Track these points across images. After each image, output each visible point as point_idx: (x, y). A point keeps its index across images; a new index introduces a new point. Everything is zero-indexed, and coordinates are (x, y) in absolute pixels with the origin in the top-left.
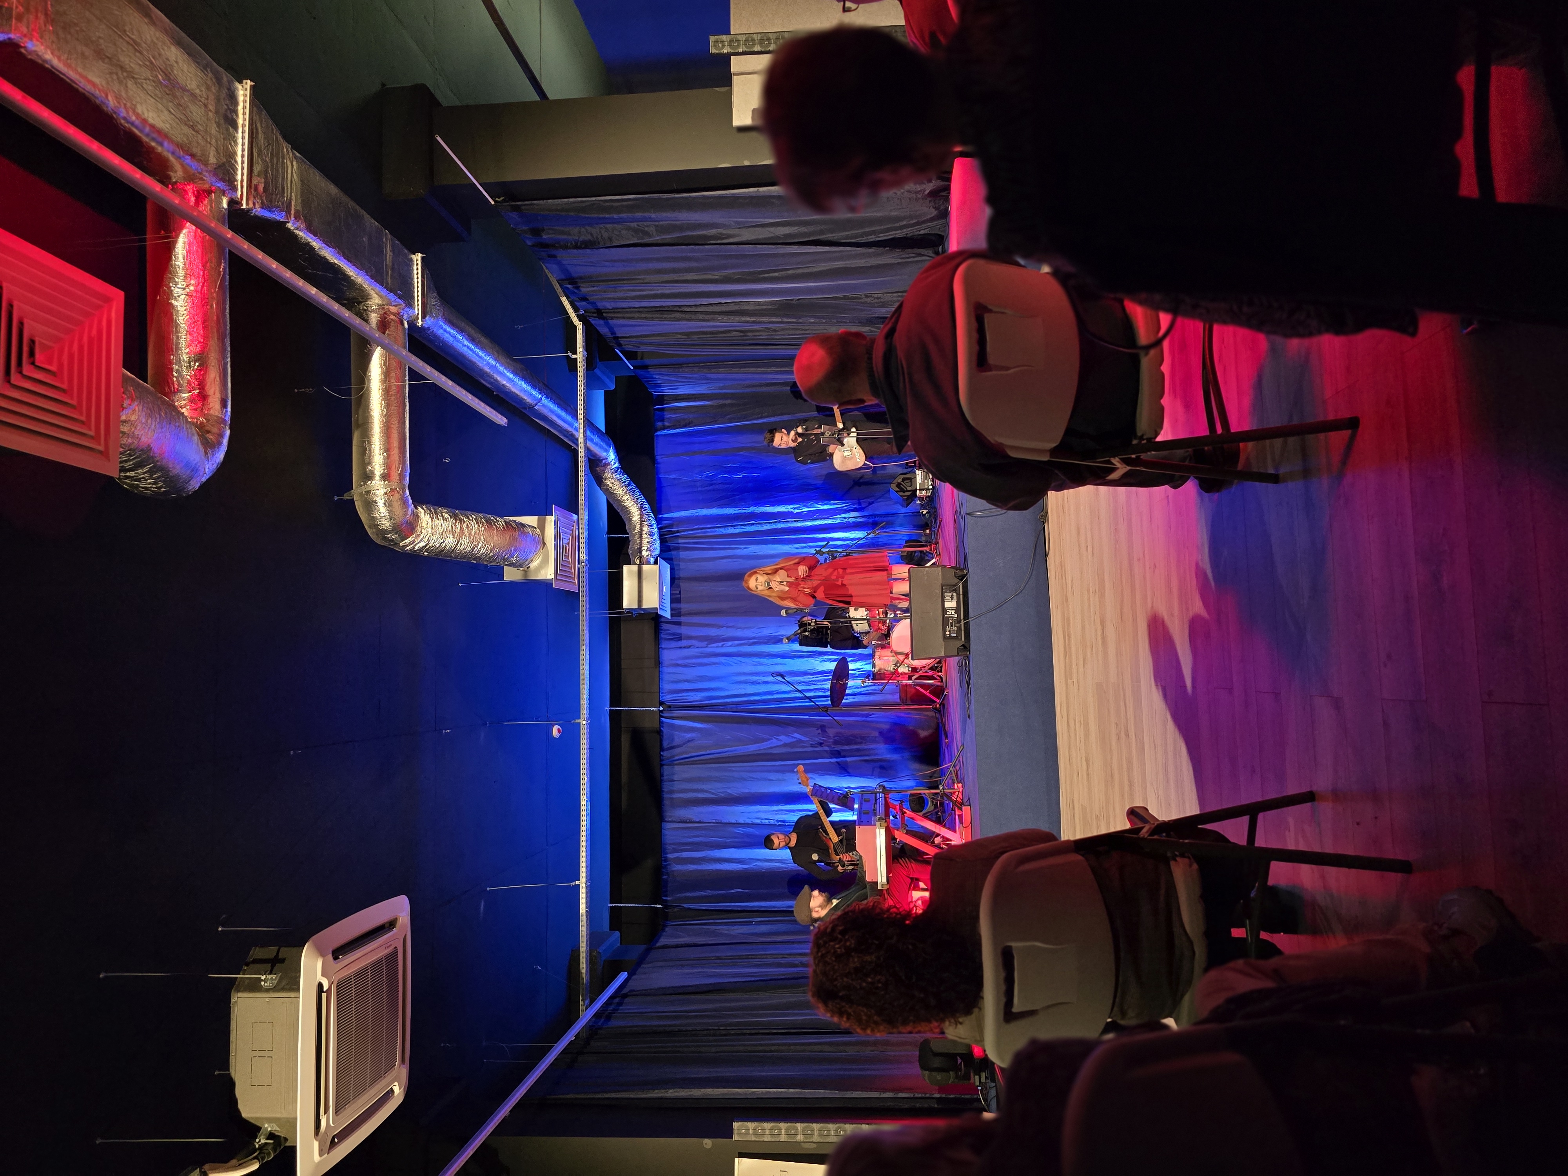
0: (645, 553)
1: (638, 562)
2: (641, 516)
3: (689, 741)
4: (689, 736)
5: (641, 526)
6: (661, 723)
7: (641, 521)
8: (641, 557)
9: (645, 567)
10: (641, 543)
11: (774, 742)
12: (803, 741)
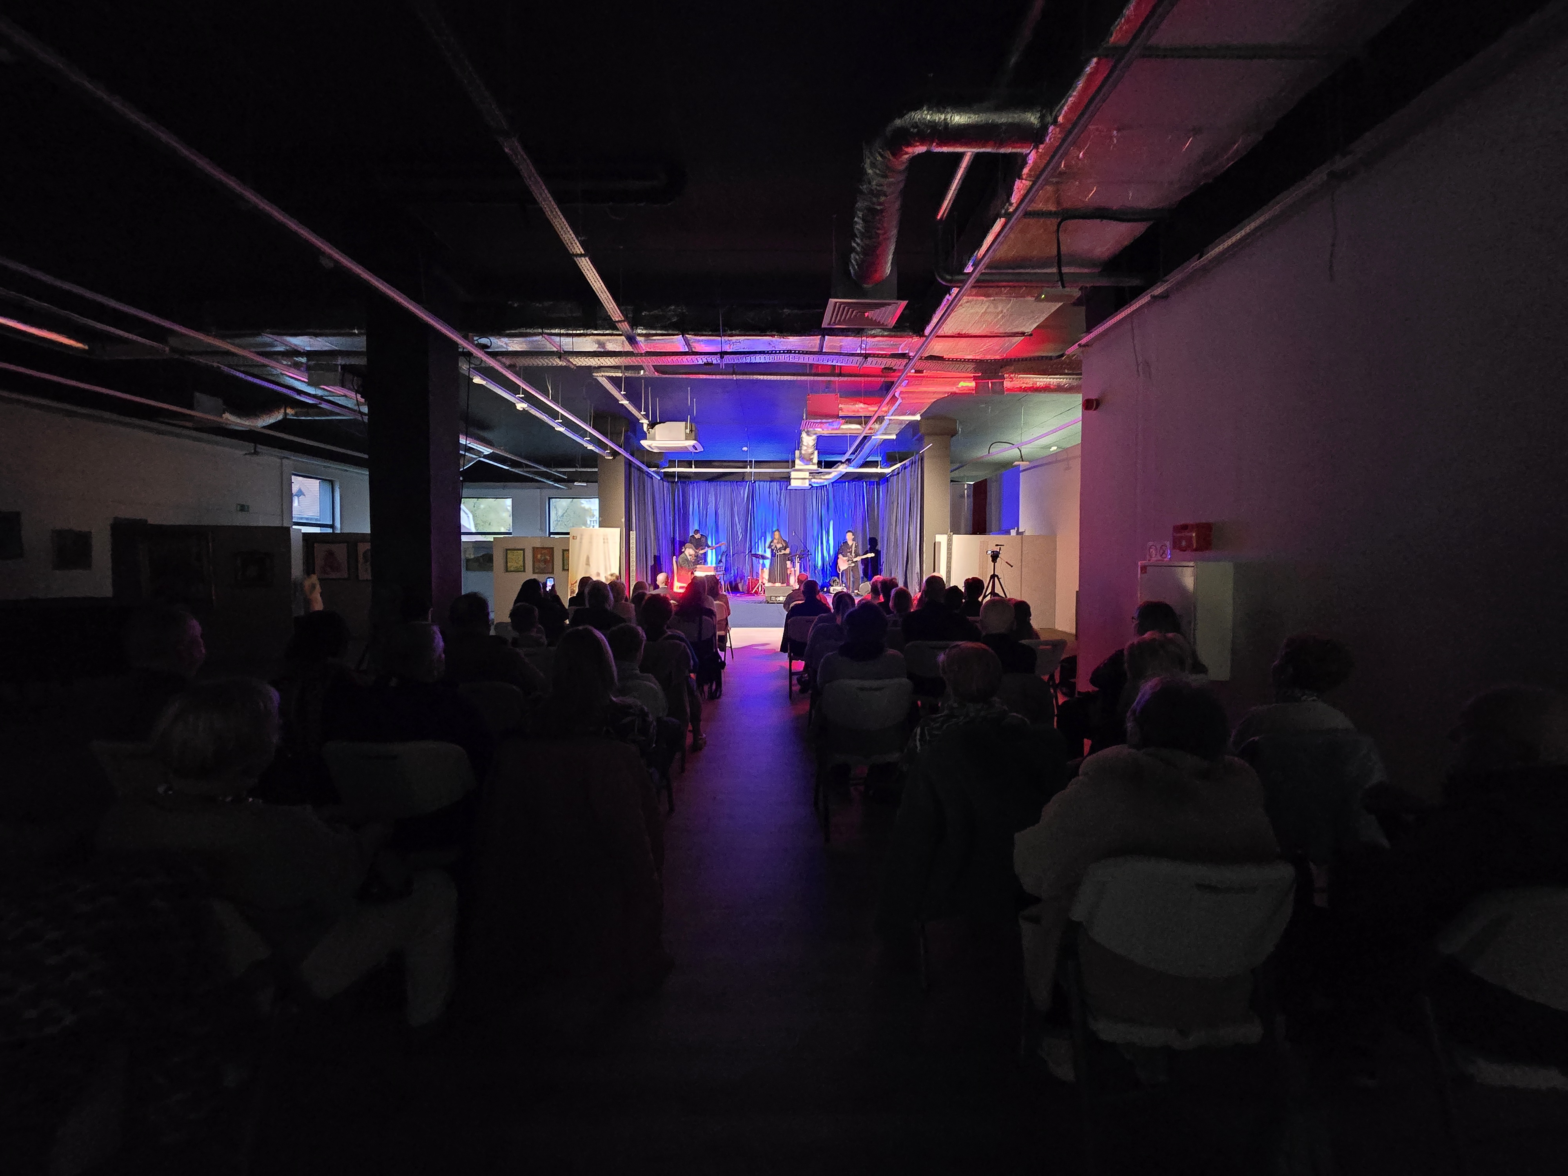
0: (813, 480)
1: (810, 477)
3: (740, 493)
4: (742, 493)
6: (747, 482)
8: (812, 479)
9: (807, 481)
10: (817, 479)
11: (738, 526)
12: (739, 538)
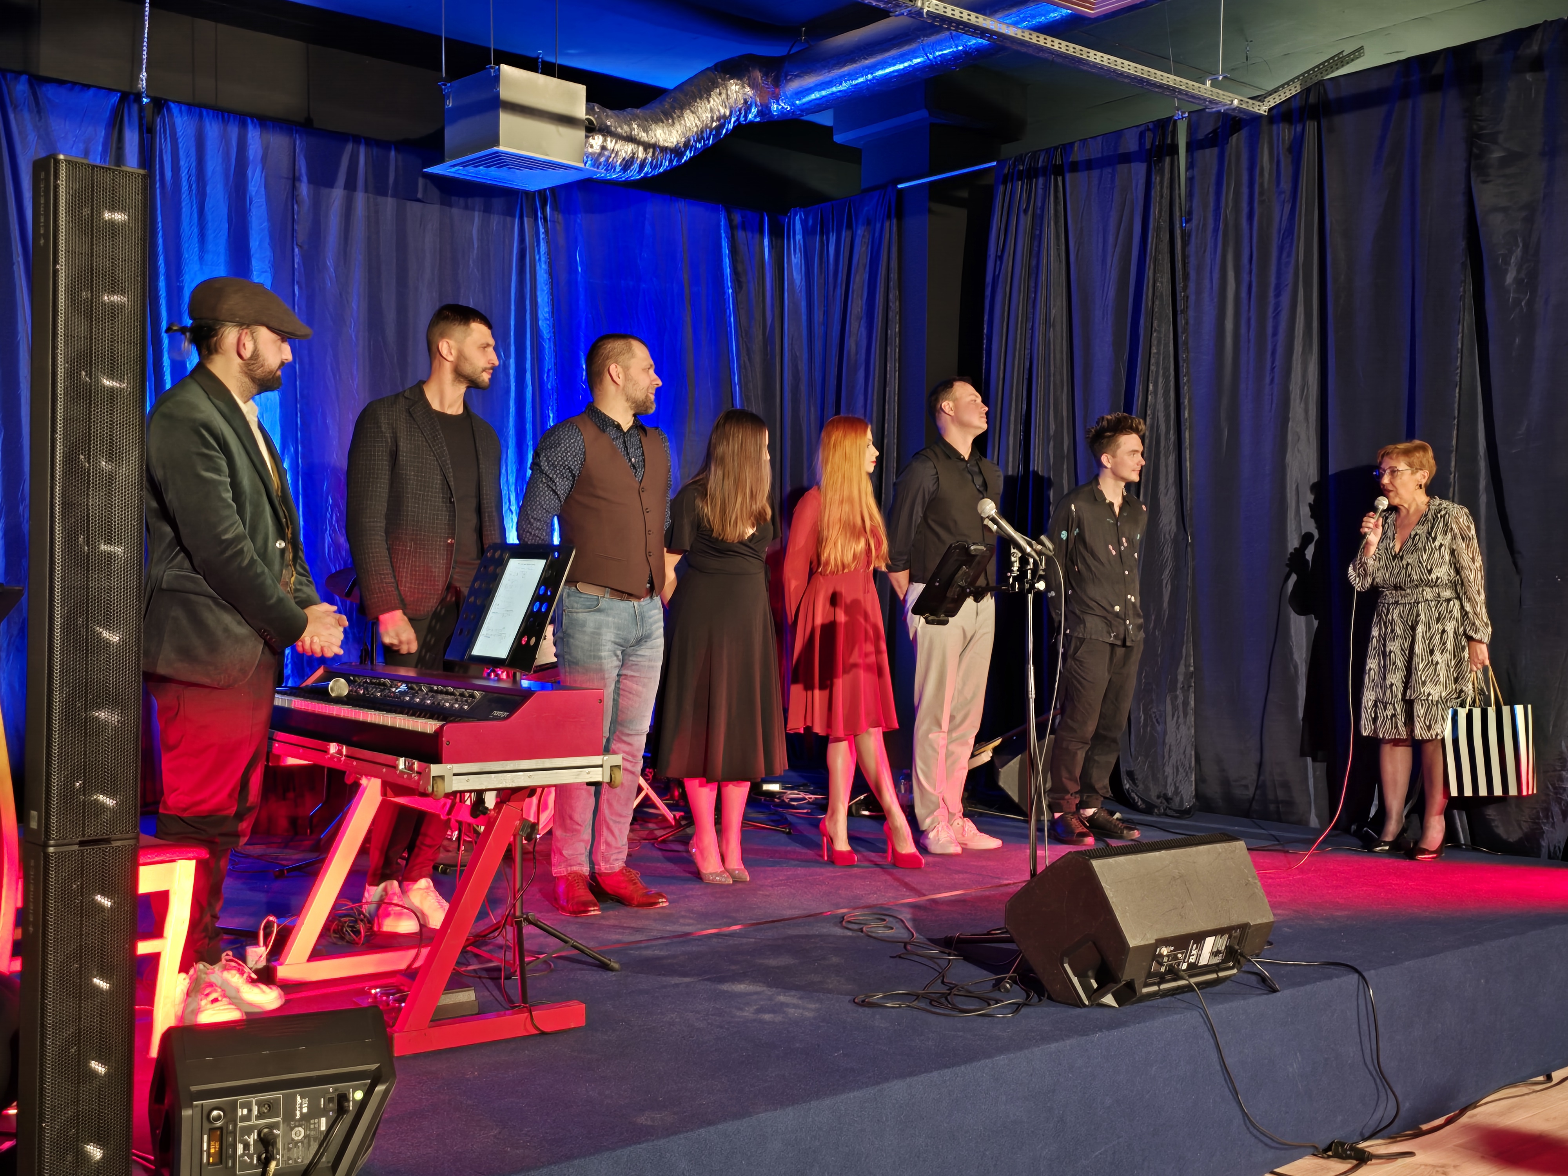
1: (590, 122)
2: (664, 150)
5: (647, 146)
7: (654, 146)
8: (594, 130)
